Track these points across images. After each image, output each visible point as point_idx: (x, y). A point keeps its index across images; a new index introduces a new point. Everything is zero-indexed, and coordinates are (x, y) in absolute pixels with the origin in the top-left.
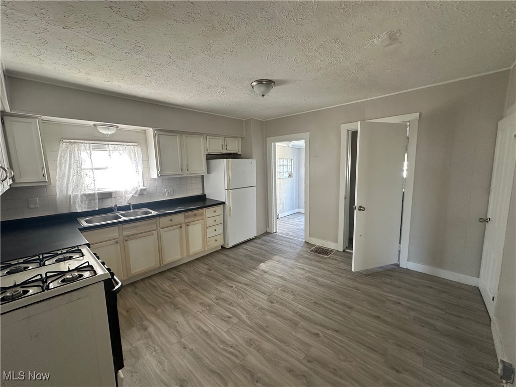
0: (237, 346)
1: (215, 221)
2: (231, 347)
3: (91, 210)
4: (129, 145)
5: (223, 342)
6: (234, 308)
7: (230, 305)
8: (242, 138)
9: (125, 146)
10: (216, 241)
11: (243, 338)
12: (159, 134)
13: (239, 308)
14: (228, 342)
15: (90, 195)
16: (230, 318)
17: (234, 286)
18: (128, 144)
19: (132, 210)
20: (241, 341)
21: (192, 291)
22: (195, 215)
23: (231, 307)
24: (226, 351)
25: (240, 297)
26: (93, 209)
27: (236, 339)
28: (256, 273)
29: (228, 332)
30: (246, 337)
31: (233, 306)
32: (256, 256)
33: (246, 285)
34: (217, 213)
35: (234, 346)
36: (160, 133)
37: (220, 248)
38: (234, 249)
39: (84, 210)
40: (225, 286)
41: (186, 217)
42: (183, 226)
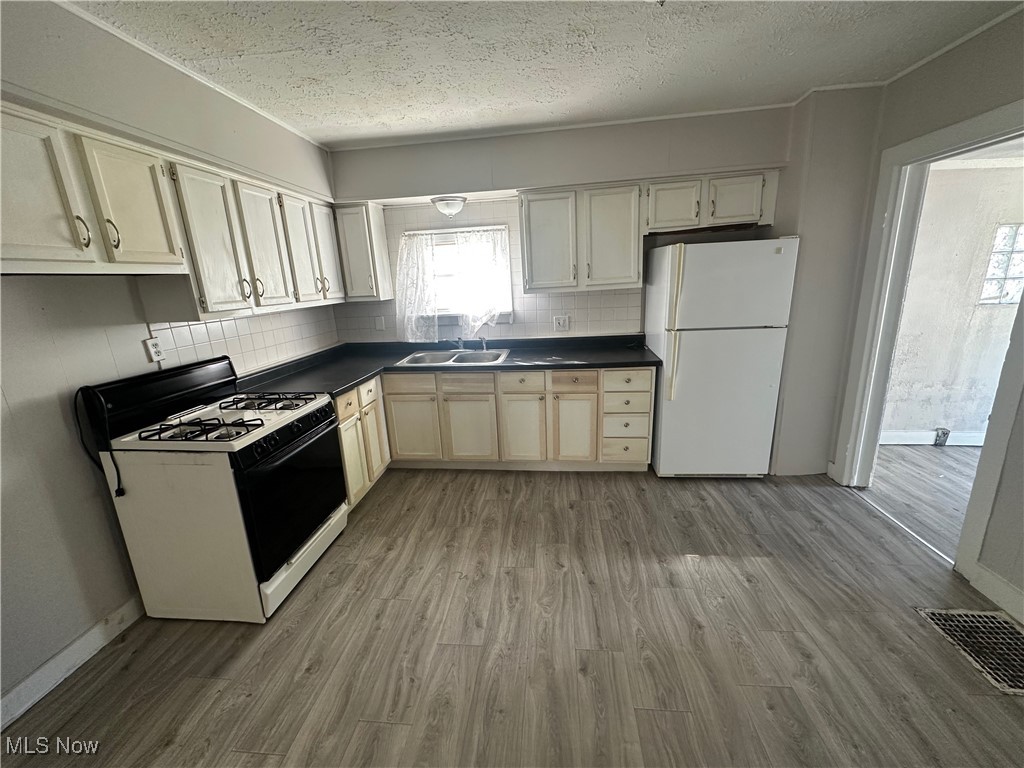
0: (418, 690)
1: (628, 403)
2: (412, 680)
3: (428, 341)
4: (487, 231)
5: (416, 659)
6: (506, 612)
7: (510, 599)
8: (781, 169)
9: (481, 233)
10: (626, 449)
11: (442, 686)
12: (529, 201)
13: (514, 621)
14: (419, 667)
15: (428, 318)
16: (479, 625)
17: (565, 569)
18: (485, 228)
19: (485, 351)
20: (433, 688)
21: (499, 530)
22: (576, 380)
23: (505, 606)
24: (400, 678)
25: (545, 600)
26: (431, 341)
27: (433, 676)
28: (649, 569)
29: (442, 648)
30: (450, 688)
31: (511, 608)
32: (704, 527)
33: (591, 583)
34: (632, 386)
35: (417, 682)
36: (531, 197)
37: (646, 469)
38: (672, 486)
39: (418, 341)
40: (552, 557)
41: (555, 381)
42: (549, 398)
